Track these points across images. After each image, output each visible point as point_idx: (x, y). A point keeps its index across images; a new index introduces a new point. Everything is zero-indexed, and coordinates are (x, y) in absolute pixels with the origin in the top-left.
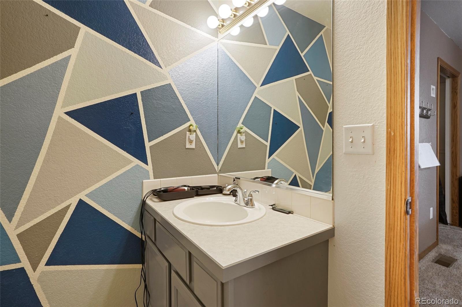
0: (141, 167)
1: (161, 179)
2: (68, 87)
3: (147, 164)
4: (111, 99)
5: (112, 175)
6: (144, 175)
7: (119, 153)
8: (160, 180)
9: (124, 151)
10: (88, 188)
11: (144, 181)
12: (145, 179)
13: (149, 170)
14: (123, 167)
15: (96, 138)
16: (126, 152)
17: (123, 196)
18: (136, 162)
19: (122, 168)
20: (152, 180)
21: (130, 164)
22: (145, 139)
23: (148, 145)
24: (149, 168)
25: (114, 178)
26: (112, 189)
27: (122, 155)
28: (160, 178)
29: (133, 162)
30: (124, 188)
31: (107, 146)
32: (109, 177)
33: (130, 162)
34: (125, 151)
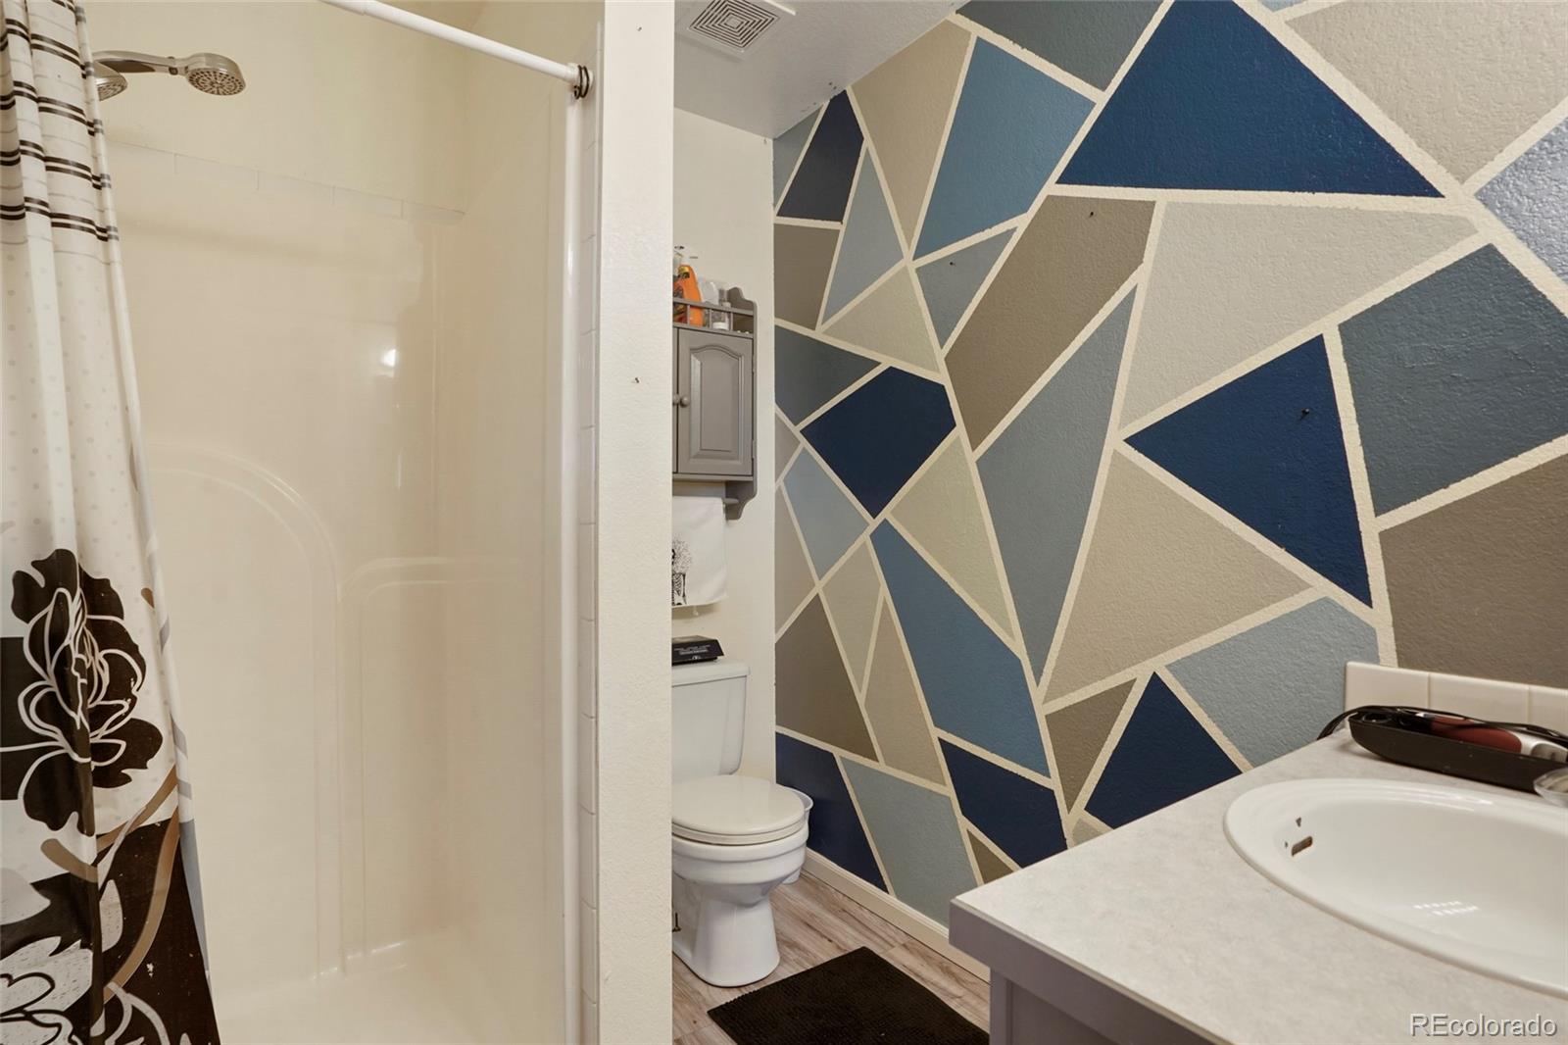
0: (1342, 608)
1: (1435, 675)
2: (1131, 371)
3: (1368, 602)
4: (1236, 378)
5: (1238, 621)
6: (1354, 643)
7: (1259, 552)
8: (1429, 678)
9: (1278, 547)
10: (1173, 646)
11: (1351, 664)
12: (1357, 656)
13: (1374, 626)
14: (1274, 602)
15: (1195, 503)
16: (1283, 550)
17: (1273, 699)
18: (1320, 587)
19: (1268, 605)
20: (1389, 665)
21: (1297, 593)
22: (1357, 503)
23: (1372, 526)
24: (1379, 615)
25: (1245, 633)
26: (1236, 667)
27: (1272, 559)
28: (1432, 670)
29: (1309, 586)
30: (1275, 672)
31: (1226, 528)
32: (1229, 625)
33: (1299, 586)
34: (1281, 547)
